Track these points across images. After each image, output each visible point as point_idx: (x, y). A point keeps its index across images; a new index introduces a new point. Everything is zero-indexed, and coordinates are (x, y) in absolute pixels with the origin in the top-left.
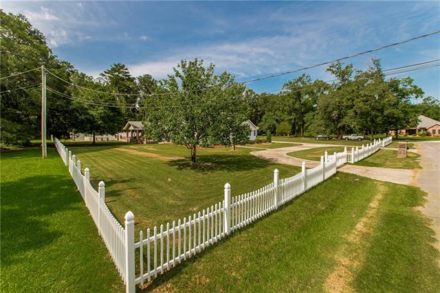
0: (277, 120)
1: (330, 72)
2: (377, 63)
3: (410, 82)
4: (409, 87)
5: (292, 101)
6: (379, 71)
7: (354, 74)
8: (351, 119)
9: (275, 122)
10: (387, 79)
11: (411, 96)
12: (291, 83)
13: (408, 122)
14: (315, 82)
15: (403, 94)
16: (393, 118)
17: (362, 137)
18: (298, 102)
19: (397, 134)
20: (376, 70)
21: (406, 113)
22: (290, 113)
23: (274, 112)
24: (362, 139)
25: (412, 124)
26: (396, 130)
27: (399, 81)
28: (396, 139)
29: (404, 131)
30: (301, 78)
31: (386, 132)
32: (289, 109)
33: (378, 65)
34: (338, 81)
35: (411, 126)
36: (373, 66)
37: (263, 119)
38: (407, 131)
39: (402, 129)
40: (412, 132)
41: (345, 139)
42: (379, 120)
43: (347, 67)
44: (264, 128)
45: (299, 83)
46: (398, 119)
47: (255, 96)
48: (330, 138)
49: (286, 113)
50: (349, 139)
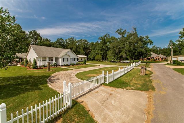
0: (97, 54)
1: (117, 33)
3: (148, 38)
4: (147, 40)
5: (102, 45)
6: (136, 33)
7: (126, 34)
8: (124, 53)
10: (139, 36)
11: (148, 44)
12: (101, 37)
13: (147, 55)
14: (111, 37)
15: (145, 43)
16: (142, 53)
17: (129, 61)
18: (104, 46)
19: (143, 60)
20: (135, 32)
21: (146, 51)
22: (101, 50)
24: (129, 62)
25: (149, 56)
26: (143, 58)
27: (144, 38)
28: (142, 62)
29: (146, 59)
30: (106, 35)
31: (139, 59)
32: (101, 49)
33: (135, 30)
34: (120, 37)
35: (149, 57)
36: (133, 31)
38: (147, 59)
39: (145, 58)
40: (149, 59)
41: (122, 62)
42: (136, 54)
43: (124, 31)
45: (105, 37)
46: (143, 54)
47: (87, 43)
48: (116, 62)
49: (100, 50)
50: (124, 62)
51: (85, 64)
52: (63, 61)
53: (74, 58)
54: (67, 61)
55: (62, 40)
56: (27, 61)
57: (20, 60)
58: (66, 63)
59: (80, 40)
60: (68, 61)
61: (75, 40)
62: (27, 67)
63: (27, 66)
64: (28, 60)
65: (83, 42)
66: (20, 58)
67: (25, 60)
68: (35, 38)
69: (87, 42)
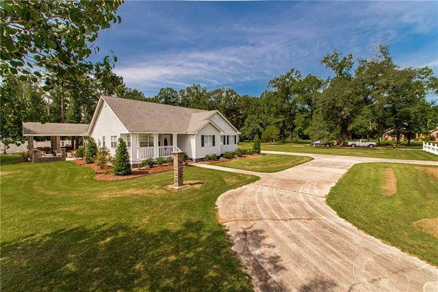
0: (261, 124)
2: (384, 50)
3: (428, 74)
5: (280, 100)
6: (388, 60)
8: (367, 118)
9: (259, 127)
14: (306, 78)
17: (374, 143)
20: (385, 59)
22: (277, 115)
23: (258, 115)
24: (374, 146)
30: (289, 74)
32: (276, 111)
33: (386, 53)
37: (246, 123)
41: (351, 146)
44: (247, 133)
45: (287, 80)
47: (236, 97)
48: (330, 145)
49: (272, 115)
50: (356, 146)
51: (259, 153)
52: (203, 145)
53: (228, 136)
54: (212, 143)
55: (172, 91)
56: (93, 147)
57: (73, 142)
58: (209, 150)
59: (217, 91)
60: (214, 145)
61: (204, 91)
62: (94, 167)
63: (93, 162)
64: (97, 142)
65: (224, 95)
66: (73, 138)
67: (86, 142)
68: (109, 89)
69: (235, 93)
